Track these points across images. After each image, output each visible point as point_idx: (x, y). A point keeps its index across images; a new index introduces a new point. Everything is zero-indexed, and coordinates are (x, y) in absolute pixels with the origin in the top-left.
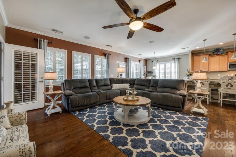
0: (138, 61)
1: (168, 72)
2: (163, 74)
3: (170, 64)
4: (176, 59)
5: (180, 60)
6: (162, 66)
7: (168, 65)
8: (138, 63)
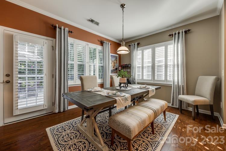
0: (99, 42)
1: (158, 66)
2: (150, 69)
3: (164, 47)
4: (179, 33)
5: (190, 36)
6: (148, 52)
7: (160, 50)
8: (99, 48)
